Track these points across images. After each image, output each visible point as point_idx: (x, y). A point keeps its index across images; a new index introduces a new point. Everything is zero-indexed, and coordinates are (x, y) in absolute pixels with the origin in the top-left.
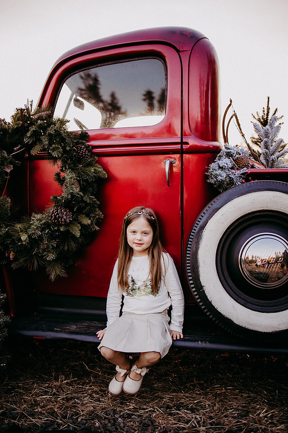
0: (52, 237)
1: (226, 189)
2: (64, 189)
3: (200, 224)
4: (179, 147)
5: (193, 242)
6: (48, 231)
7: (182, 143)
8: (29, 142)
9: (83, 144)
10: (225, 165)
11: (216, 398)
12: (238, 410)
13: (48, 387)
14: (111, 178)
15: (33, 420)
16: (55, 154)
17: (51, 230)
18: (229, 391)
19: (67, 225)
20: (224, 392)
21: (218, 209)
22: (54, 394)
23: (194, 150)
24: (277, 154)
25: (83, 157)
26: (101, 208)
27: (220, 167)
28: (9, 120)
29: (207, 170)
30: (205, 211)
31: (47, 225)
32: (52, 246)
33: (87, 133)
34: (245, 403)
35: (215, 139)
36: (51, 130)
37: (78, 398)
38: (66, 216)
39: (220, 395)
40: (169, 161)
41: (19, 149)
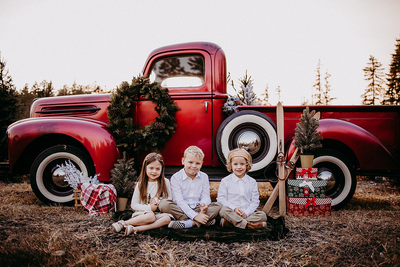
0: (155, 135)
1: (231, 114)
3: (221, 128)
4: (211, 96)
6: (154, 133)
7: (212, 94)
8: (142, 93)
9: (167, 94)
10: (231, 104)
14: (180, 110)
19: (163, 130)
21: (229, 122)
23: (217, 97)
24: (252, 99)
25: (168, 100)
27: (229, 105)
28: (130, 83)
29: (223, 106)
30: (223, 123)
31: (153, 130)
32: (156, 139)
33: (168, 89)
35: (226, 93)
38: (162, 125)
40: (207, 102)
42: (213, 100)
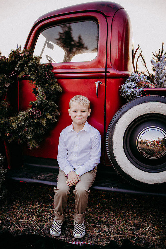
0: (30, 125)
1: (131, 100)
2: (37, 98)
3: (115, 120)
4: (104, 74)
5: (110, 131)
6: (28, 122)
7: (106, 72)
8: (18, 70)
9: (49, 71)
10: (131, 86)
11: (122, 219)
12: (134, 226)
13: (28, 208)
14: (65, 92)
15: (18, 227)
16: (32, 77)
17: (29, 121)
18: (130, 214)
19: (38, 119)
20: (127, 215)
21: (125, 112)
22: (32, 213)
23: (113, 76)
24: (164, 79)
25: (49, 79)
26: (59, 109)
27: (127, 87)
28: (7, 57)
29: (120, 88)
30: (117, 113)
31: (27, 119)
32: (30, 130)
33: (52, 65)
34: (139, 222)
35: (126, 70)
36: (30, 64)
37: (44, 216)
38: (38, 114)
39: (125, 217)
40: (98, 83)
41: (13, 74)
42: (107, 80)
